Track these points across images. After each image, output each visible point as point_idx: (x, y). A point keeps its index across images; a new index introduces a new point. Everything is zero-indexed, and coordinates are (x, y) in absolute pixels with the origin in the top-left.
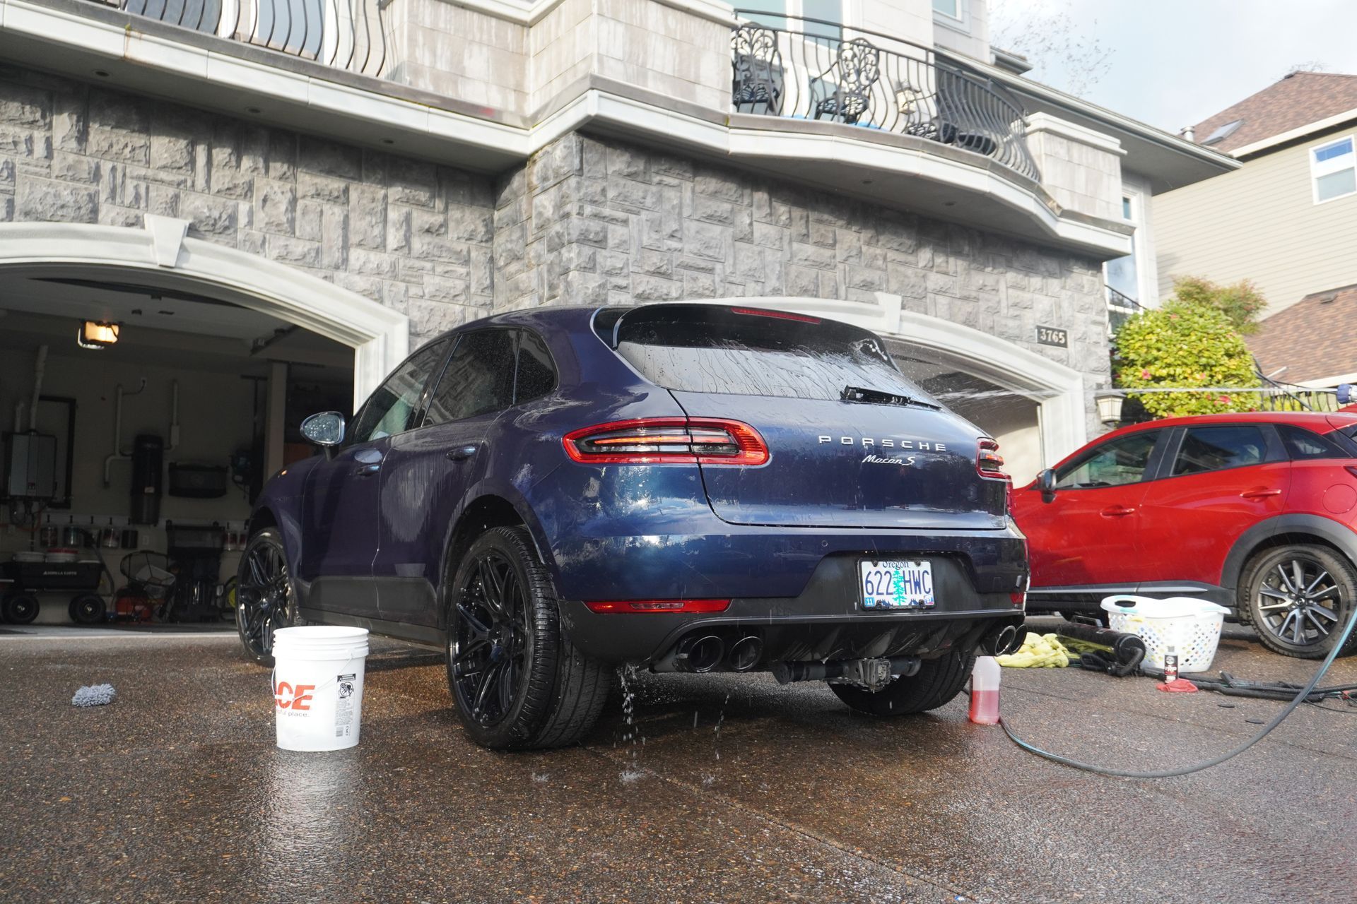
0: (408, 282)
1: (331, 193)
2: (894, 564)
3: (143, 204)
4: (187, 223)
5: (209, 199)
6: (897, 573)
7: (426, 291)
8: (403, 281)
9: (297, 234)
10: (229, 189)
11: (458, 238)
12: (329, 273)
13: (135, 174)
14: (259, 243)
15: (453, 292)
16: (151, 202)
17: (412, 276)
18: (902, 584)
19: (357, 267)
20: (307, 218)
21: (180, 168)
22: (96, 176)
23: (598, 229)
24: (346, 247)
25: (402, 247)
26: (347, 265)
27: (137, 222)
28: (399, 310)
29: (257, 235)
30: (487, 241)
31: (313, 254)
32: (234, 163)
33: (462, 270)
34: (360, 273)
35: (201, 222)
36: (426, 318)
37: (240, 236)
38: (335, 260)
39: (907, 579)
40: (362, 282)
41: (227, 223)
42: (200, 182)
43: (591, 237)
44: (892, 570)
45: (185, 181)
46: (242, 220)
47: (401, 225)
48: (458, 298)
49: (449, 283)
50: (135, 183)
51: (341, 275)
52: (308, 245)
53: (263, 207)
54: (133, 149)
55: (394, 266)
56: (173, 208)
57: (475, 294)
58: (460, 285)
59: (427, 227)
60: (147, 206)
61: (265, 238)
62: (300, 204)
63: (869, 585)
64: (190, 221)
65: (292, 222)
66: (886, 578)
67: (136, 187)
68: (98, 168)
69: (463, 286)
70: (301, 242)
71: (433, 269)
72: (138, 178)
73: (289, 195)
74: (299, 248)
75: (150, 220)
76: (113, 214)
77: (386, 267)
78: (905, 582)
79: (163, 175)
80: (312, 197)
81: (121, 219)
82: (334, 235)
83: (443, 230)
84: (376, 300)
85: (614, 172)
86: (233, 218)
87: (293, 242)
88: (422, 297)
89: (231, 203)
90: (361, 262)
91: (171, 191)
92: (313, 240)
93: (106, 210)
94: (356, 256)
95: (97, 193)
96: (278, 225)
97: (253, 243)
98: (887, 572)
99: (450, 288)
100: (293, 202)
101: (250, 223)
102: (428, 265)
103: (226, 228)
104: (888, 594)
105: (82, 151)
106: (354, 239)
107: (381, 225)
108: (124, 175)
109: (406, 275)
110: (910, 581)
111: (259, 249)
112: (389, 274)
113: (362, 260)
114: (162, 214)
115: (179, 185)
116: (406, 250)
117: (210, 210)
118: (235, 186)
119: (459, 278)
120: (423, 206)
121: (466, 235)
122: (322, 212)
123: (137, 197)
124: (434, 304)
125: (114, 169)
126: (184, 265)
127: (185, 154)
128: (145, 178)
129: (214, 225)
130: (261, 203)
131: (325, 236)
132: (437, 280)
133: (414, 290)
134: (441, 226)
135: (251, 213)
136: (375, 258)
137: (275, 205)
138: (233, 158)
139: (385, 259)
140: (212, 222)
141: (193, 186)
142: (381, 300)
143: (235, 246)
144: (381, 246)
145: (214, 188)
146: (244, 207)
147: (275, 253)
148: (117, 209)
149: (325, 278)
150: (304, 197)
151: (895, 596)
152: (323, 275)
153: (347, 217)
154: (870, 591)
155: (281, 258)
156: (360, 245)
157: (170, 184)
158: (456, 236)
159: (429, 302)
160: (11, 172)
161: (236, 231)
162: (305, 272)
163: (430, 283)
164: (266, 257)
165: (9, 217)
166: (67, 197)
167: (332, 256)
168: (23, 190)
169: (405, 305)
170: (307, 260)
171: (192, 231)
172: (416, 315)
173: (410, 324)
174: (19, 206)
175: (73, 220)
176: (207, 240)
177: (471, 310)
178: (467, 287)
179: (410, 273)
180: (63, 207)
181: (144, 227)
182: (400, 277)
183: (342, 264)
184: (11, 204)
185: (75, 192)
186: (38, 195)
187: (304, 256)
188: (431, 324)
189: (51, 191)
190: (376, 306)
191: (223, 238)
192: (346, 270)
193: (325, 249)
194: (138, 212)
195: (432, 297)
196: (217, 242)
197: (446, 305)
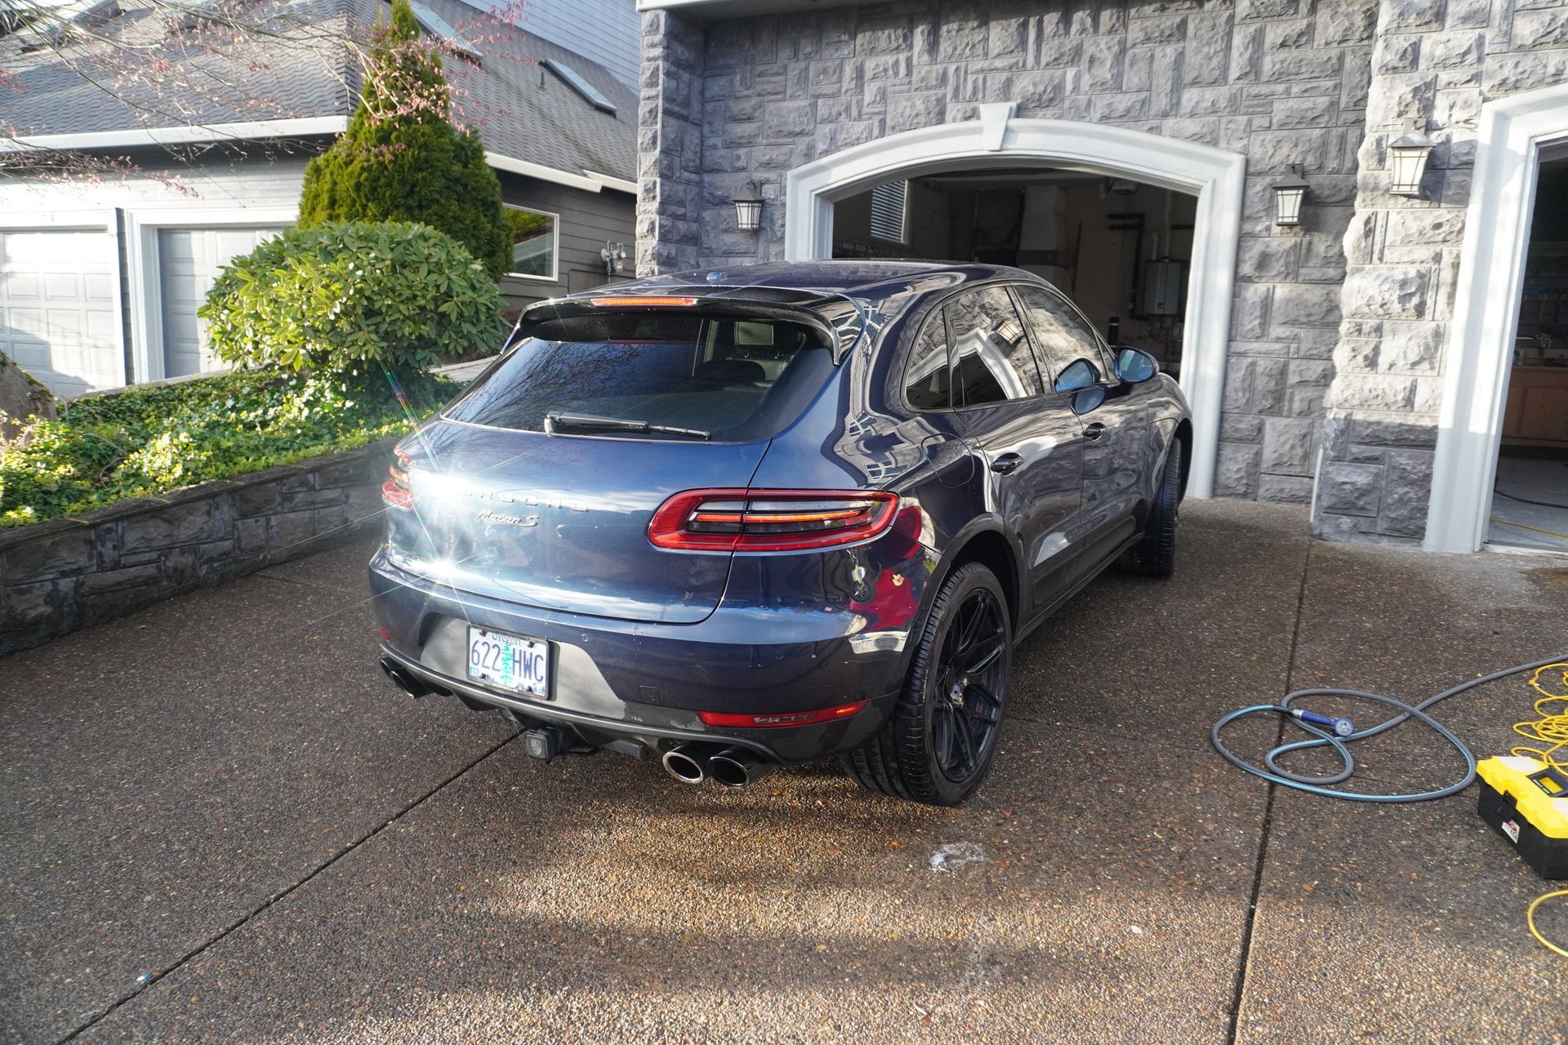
0: (1253, 113)
1: (1162, 32)
2: (505, 639)
3: (980, 96)
4: (1014, 104)
5: (1037, 75)
6: (507, 649)
7: (1275, 120)
8: (1246, 114)
9: (1124, 88)
10: (1056, 59)
11: (1327, 44)
12: (1154, 123)
13: (975, 68)
14: (1083, 107)
15: (1310, 115)
16: (987, 92)
17: (1257, 106)
18: (511, 662)
19: (1189, 110)
20: (1136, 68)
21: (1012, 51)
22: (943, 80)
24: (1176, 89)
25: (1247, 74)
26: (1178, 110)
27: (974, 114)
28: (1234, 151)
29: (1082, 99)
30: (1369, 37)
31: (1138, 107)
32: (1063, 27)
33: (1328, 84)
34: (1192, 115)
35: (1028, 100)
36: (1269, 154)
37: (1067, 104)
38: (1163, 107)
39: (517, 658)
40: (1192, 126)
41: (1052, 95)
42: (1030, 60)
43: (1411, 21)
44: (502, 645)
45: (1017, 63)
46: (1069, 87)
47: (1246, 47)
49: (1307, 104)
50: (974, 77)
51: (1170, 123)
52: (1134, 97)
53: (1089, 68)
54: (974, 45)
56: (1005, 93)
57: (1346, 110)
58: (1322, 102)
59: (1280, 41)
60: (984, 97)
61: (1090, 100)
62: (1129, 53)
63: (476, 654)
64: (1019, 101)
65: (1118, 76)
66: (494, 652)
67: (975, 82)
68: (945, 73)
69: (1326, 104)
70: (1128, 96)
71: (1287, 91)
72: (977, 72)
73: (1116, 48)
74: (1122, 102)
75: (984, 109)
76: (954, 112)
77: (1222, 104)
78: (515, 661)
79: (998, 63)
80: (1143, 43)
81: (960, 115)
82: (1164, 80)
86: (1058, 88)
87: (1119, 97)
88: (1269, 128)
89: (1058, 73)
90: (1193, 103)
91: (1004, 76)
92: (1139, 90)
93: (952, 109)
94: (1190, 97)
95: (945, 95)
96: (1103, 84)
97: (1078, 108)
98: (495, 646)
99: (1307, 110)
100: (1122, 52)
101: (1076, 89)
102: (1280, 88)
103: (1051, 100)
104: (494, 669)
105: (933, 61)
107: (1221, 54)
108: (966, 72)
109: (1249, 106)
110: (520, 662)
111: (1084, 114)
112: (1228, 110)
113: (1195, 99)
114: (995, 101)
115: (1011, 68)
116: (1252, 77)
117: (1035, 85)
118: (1063, 54)
119: (1324, 93)
120: (1280, 15)
121: (1338, 37)
122: (1152, 56)
123: (975, 91)
124: (1284, 133)
125: (958, 69)
126: (1011, 147)
128: (982, 70)
129: (1039, 100)
130: (1087, 65)
131: (1153, 83)
132: (1291, 103)
133: (1258, 121)
134: (1301, 34)
135: (1077, 78)
136: (1210, 94)
137: (1101, 63)
138: (1063, 22)
139: (1222, 94)
140: (1037, 97)
141: (1024, 65)
142: (1214, 143)
143: (1059, 118)
145: (1043, 61)
146: (1070, 74)
147: (1098, 115)
148: (960, 106)
149: (1151, 130)
150: (1133, 45)
151: (502, 673)
152: (1148, 126)
154: (476, 661)
155: (1105, 119)
156: (1194, 83)
157: (1004, 69)
158: (1323, 42)
159: (1276, 133)
160: (883, 95)
161: (1063, 100)
162: (1130, 128)
163: (1281, 109)
164: (1090, 121)
165: (882, 134)
166: (920, 106)
167: (1161, 102)
168: (890, 109)
169: (1245, 142)
170: (1132, 114)
171: (1020, 112)
172: (1256, 152)
173: (1247, 163)
174: (889, 123)
175: (925, 125)
176: (1034, 117)
177: (1335, 132)
178: (1334, 105)
179: (1255, 102)
180: (917, 115)
181: (979, 118)
182: (1243, 110)
183: (1174, 108)
184: (883, 122)
185: (926, 100)
186: (900, 110)
187: (1128, 111)
188: (1277, 159)
189: (909, 104)
190: (1208, 151)
191: (1050, 111)
192: (1176, 116)
193: (1154, 98)
194: (976, 104)
195: (1283, 126)
196: (1044, 117)
197: (1302, 131)
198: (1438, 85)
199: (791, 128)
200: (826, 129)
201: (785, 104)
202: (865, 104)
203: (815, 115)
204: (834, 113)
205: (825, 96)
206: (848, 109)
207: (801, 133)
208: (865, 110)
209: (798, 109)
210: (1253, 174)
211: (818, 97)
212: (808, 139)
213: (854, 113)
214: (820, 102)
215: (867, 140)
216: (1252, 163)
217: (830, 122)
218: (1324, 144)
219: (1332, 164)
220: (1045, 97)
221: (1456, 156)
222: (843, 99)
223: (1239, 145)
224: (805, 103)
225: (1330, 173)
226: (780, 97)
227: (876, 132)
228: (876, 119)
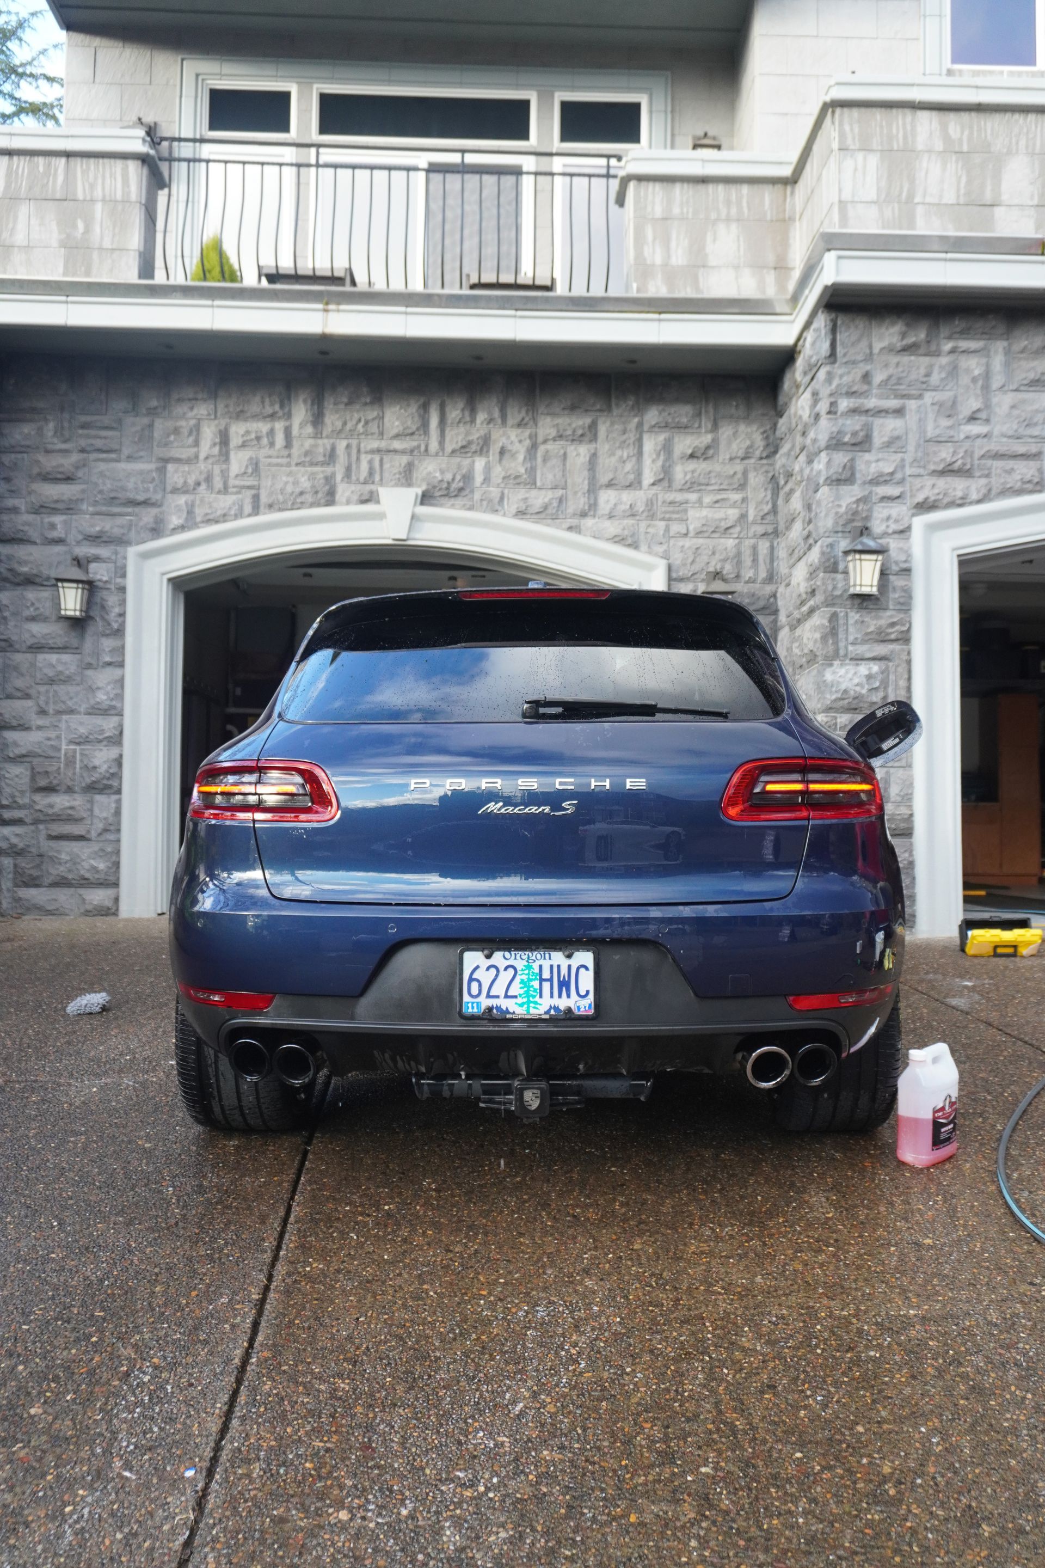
0: (669, 519)
1: (574, 431)
2: (525, 955)
3: (377, 478)
4: (419, 491)
5: (443, 461)
6: (529, 967)
7: (691, 528)
8: (663, 519)
9: (539, 484)
10: (463, 447)
11: (731, 459)
12: (574, 522)
13: (369, 447)
14: (497, 500)
15: (724, 525)
16: (386, 475)
17: (673, 512)
18: (536, 984)
19: (607, 512)
20: (549, 464)
21: (412, 434)
22: (331, 457)
23: (858, 427)
24: (593, 490)
25: (660, 480)
26: (595, 511)
27: (370, 498)
28: (656, 555)
29: (494, 492)
30: (768, 457)
31: (555, 504)
32: (468, 419)
33: (737, 497)
34: (611, 517)
35: (434, 487)
36: (690, 560)
37: (477, 496)
38: (581, 506)
39: (546, 975)
40: (612, 528)
41: (461, 484)
42: (434, 445)
44: (520, 964)
45: (419, 446)
46: (479, 478)
47: (658, 455)
48: (731, 531)
49: (720, 514)
50: (369, 457)
51: (589, 522)
52: (550, 494)
53: (500, 460)
54: (367, 423)
55: (650, 503)
56: (407, 477)
57: (754, 523)
58: (733, 514)
59: (690, 451)
60: (381, 480)
61: (503, 494)
62: (542, 449)
63: (475, 986)
64: (424, 487)
65: (532, 471)
66: (506, 976)
67: (370, 462)
68: (333, 449)
69: (737, 516)
70: (543, 492)
71: (700, 501)
72: (372, 452)
73: (527, 443)
74: (539, 498)
75: (383, 492)
76: (347, 494)
77: (640, 507)
78: (542, 980)
79: (397, 445)
80: (554, 439)
81: (355, 497)
82: (580, 479)
83: (711, 452)
84: (629, 545)
86: (468, 478)
87: (534, 493)
88: (686, 535)
89: (466, 462)
90: (611, 505)
91: (404, 459)
92: (555, 488)
93: (343, 491)
94: (607, 498)
95: (333, 475)
96: (516, 477)
97: (490, 501)
98: (509, 967)
99: (721, 520)
100: (534, 447)
101: (487, 480)
102: (693, 497)
103: (461, 489)
104: (506, 996)
105: (318, 435)
106: (603, 479)
107: (634, 459)
108: (359, 451)
109: (666, 512)
110: (551, 980)
111: (497, 507)
112: (645, 514)
113: (613, 501)
114: (396, 485)
115: (412, 451)
116: (665, 483)
117: (442, 472)
118: (470, 443)
119: (734, 505)
120: (686, 427)
121: (741, 454)
122: (565, 454)
123: (371, 473)
124: (701, 541)
125: (348, 446)
126: (418, 536)
127: (416, 419)
128: (378, 451)
129: (448, 488)
130: (497, 456)
131: (569, 481)
132: (705, 512)
133: (676, 528)
134: (708, 448)
135: (488, 469)
136: (627, 497)
137: (513, 455)
138: (467, 413)
139: (638, 497)
140: (445, 485)
141: (426, 450)
142: (635, 546)
143: (471, 508)
144: (635, 484)
145: (449, 448)
146: (479, 464)
147: (513, 509)
148: (353, 487)
149: (570, 528)
150: (545, 442)
151: (519, 1000)
152: (568, 525)
153: (594, 456)
154: (475, 991)
155: (521, 514)
156: (610, 485)
157: (403, 452)
158: (728, 457)
159: (695, 540)
160: (255, 467)
161: (472, 491)
162: (548, 525)
163: (696, 517)
164: (504, 515)
165: (256, 511)
166: (305, 483)
167: (578, 502)
168: (266, 483)
169: (664, 547)
170: (550, 511)
171: (426, 498)
172: (677, 558)
173: (670, 569)
174: (264, 499)
175: (312, 505)
176: (441, 506)
177: (749, 543)
178: (743, 516)
179: (671, 509)
180: (301, 493)
181: (378, 502)
182: (659, 515)
183: (590, 510)
184: (256, 498)
185: (312, 477)
186: (279, 486)
187: (546, 507)
188: (696, 567)
189: (291, 479)
190: (630, 553)
191: (459, 501)
192: (594, 516)
193: (570, 496)
194: (373, 487)
195: (699, 533)
196: (453, 506)
197: (716, 541)
198: (874, 499)
199: (131, 495)
200: (182, 500)
201: (122, 465)
202: (232, 473)
203: (163, 482)
204: (191, 481)
205: (178, 460)
206: (209, 479)
207: (145, 503)
208: (232, 482)
209: (141, 472)
210: (675, 580)
211: (166, 461)
212: (154, 511)
213: (218, 483)
214: (170, 467)
215: (237, 517)
216: (674, 568)
217: (186, 492)
218: (739, 554)
219: (748, 574)
220: (454, 486)
221: (896, 563)
222: (202, 466)
223: (660, 549)
224: (152, 466)
225: (747, 582)
226: (113, 456)
227: (248, 508)
228: (248, 495)
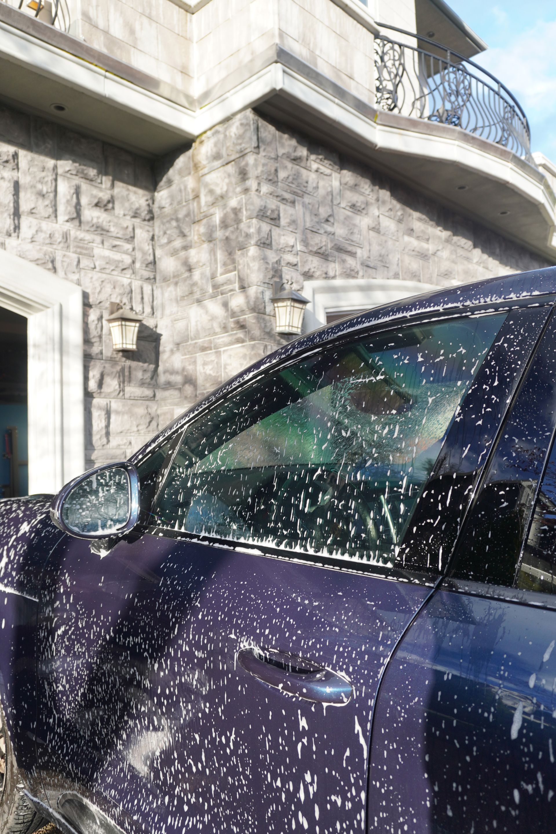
0: (80, 253)
7: (97, 264)
8: (75, 252)
11: (124, 215)
15: (120, 266)
17: (83, 248)
23: (274, 207)
24: (17, 213)
25: (73, 219)
26: (19, 232)
28: (72, 281)
30: (149, 220)
33: (128, 247)
34: (32, 241)
36: (98, 290)
40: (34, 251)
43: (268, 214)
47: (71, 198)
48: (126, 271)
49: (117, 257)
51: (14, 243)
55: (65, 237)
57: (141, 268)
58: (128, 260)
59: (95, 201)
69: (130, 260)
71: (102, 243)
77: (57, 238)
83: (110, 206)
85: (284, 154)
88: (93, 269)
90: (33, 230)
94: (28, 224)
99: (119, 261)
102: (97, 238)
106: (26, 205)
109: (77, 247)
112: (62, 244)
113: (34, 228)
116: (76, 223)
119: (126, 252)
120: (91, 180)
124: (104, 276)
132: (107, 253)
133: (86, 262)
134: (109, 202)
139: (56, 230)
142: (54, 270)
144: (52, 217)
153: (17, 183)
156: (31, 213)
158: (122, 213)
159: (100, 274)
163: (100, 255)
167: (5, 222)
169: (77, 276)
172: (89, 287)
173: (83, 294)
177: (137, 283)
178: (133, 262)
179: (81, 245)
182: (72, 248)
183: (16, 231)
188: (103, 296)
192: (17, 238)
195: (103, 269)
197: (115, 277)
198: (283, 263)
210: (87, 305)
216: (87, 295)
218: (131, 291)
